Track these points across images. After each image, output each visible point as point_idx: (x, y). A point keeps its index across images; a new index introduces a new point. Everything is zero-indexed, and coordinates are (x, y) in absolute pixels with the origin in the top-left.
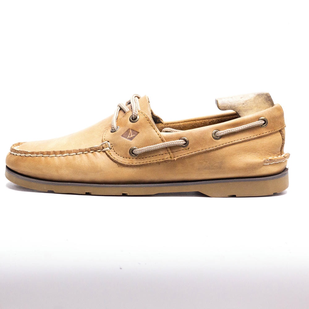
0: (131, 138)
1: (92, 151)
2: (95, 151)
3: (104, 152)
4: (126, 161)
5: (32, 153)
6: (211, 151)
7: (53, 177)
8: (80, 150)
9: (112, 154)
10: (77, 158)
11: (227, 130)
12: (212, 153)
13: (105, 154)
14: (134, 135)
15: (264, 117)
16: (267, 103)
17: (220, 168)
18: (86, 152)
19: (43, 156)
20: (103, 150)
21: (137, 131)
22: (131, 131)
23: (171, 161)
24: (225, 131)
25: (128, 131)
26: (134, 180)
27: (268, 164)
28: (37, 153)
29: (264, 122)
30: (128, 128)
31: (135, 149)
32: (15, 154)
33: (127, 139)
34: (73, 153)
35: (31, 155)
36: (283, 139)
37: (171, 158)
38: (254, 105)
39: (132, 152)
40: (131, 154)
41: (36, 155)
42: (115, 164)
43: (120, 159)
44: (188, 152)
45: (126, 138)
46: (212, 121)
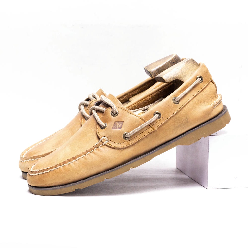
0: (120, 127)
1: (96, 148)
2: (98, 147)
3: (105, 145)
4: (124, 145)
5: (52, 168)
6: (177, 113)
7: (76, 179)
8: (87, 151)
9: (111, 144)
10: (87, 158)
11: (181, 94)
12: (178, 114)
13: (105, 146)
14: (121, 124)
15: (199, 75)
16: (195, 65)
17: (187, 122)
18: (92, 151)
19: (61, 167)
20: (103, 145)
21: (121, 121)
22: (117, 123)
23: (154, 131)
24: (180, 95)
25: (115, 123)
26: (134, 156)
27: (216, 106)
28: (56, 166)
29: (200, 79)
30: (114, 122)
31: (127, 134)
32: (37, 174)
33: (117, 130)
34: (83, 155)
35: (52, 170)
36: (215, 86)
37: (153, 129)
38: (188, 70)
39: (125, 137)
40: (125, 138)
41: (56, 168)
42: (116, 150)
43: (119, 146)
44: (163, 120)
45: (116, 128)
46: (156, 94)
